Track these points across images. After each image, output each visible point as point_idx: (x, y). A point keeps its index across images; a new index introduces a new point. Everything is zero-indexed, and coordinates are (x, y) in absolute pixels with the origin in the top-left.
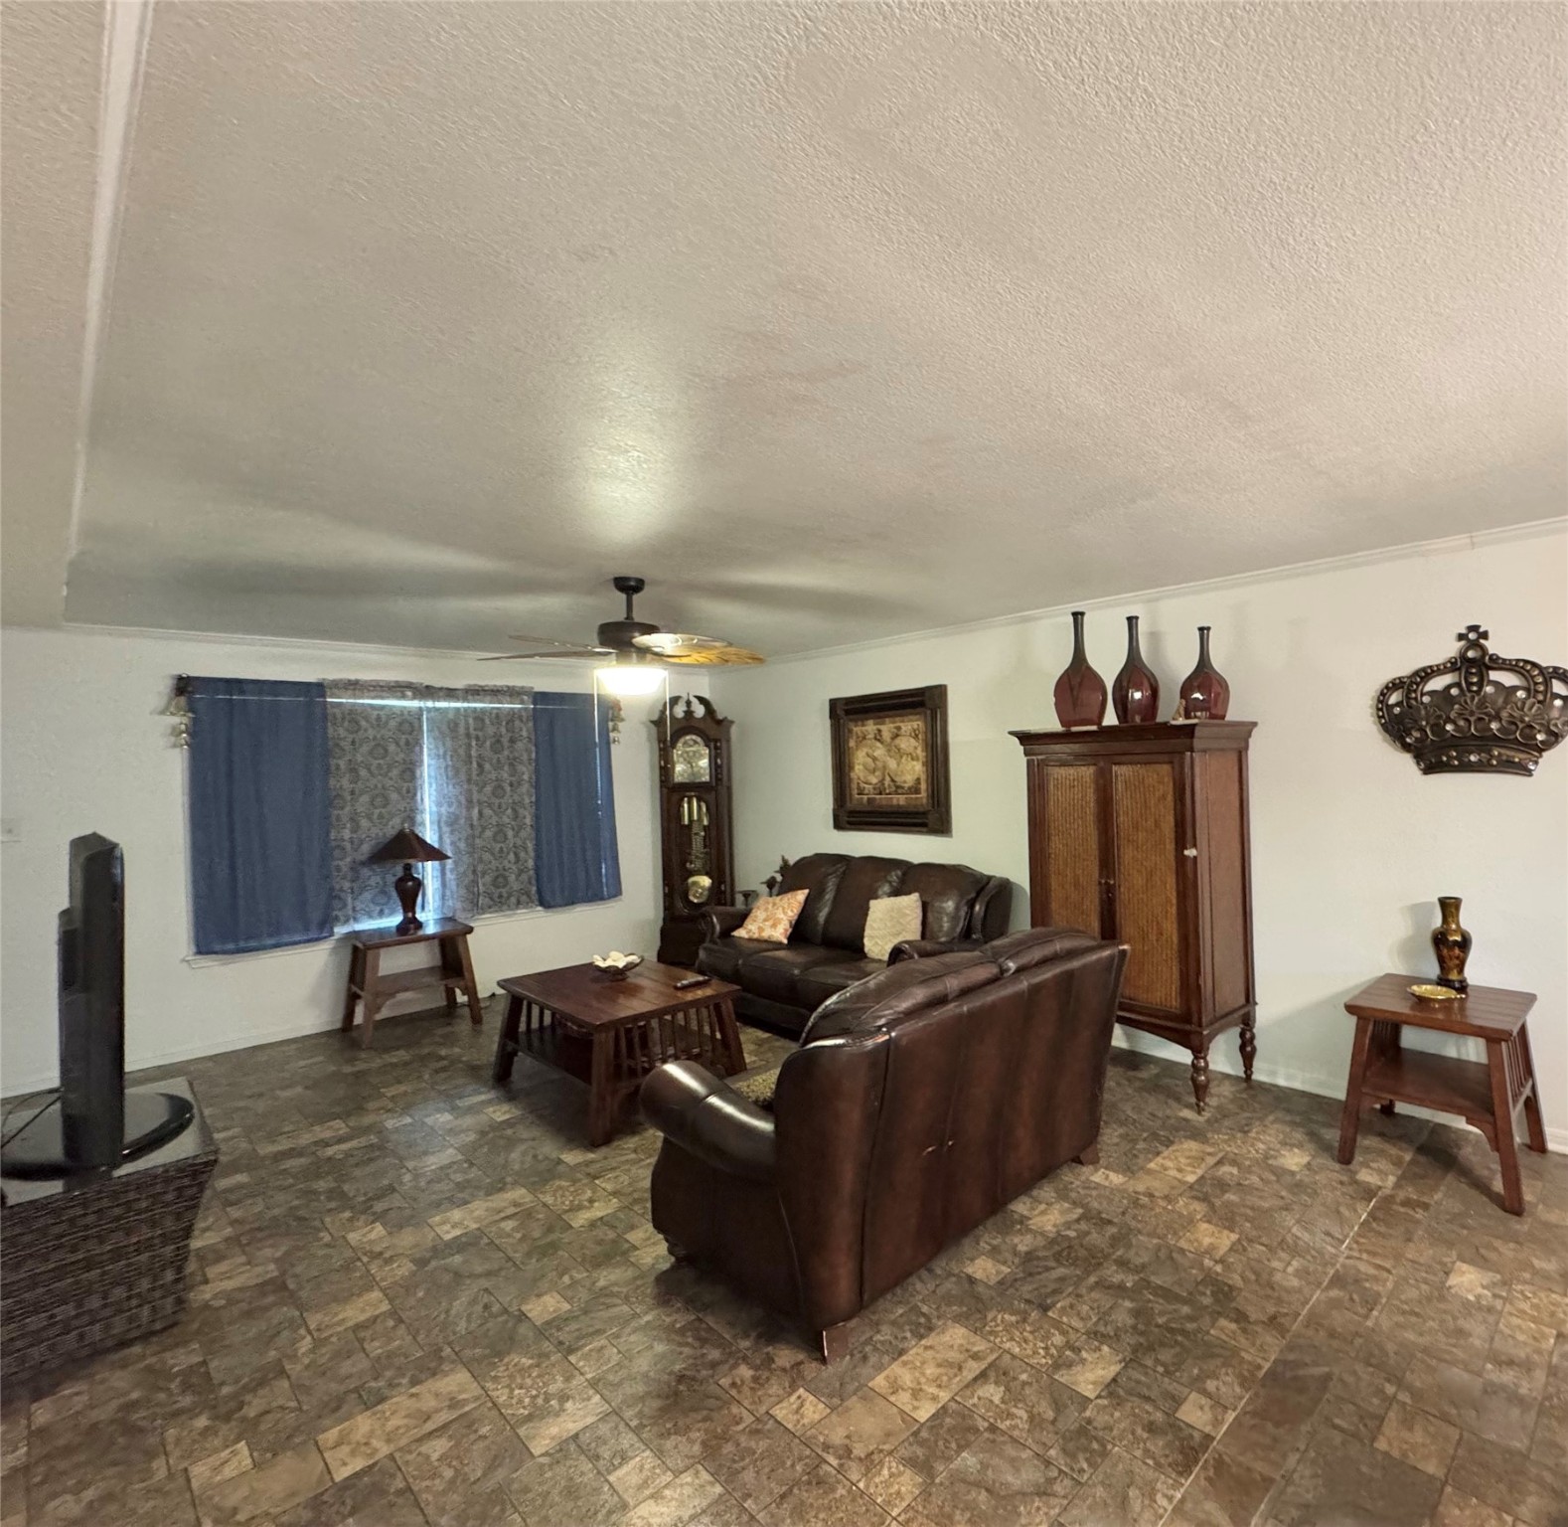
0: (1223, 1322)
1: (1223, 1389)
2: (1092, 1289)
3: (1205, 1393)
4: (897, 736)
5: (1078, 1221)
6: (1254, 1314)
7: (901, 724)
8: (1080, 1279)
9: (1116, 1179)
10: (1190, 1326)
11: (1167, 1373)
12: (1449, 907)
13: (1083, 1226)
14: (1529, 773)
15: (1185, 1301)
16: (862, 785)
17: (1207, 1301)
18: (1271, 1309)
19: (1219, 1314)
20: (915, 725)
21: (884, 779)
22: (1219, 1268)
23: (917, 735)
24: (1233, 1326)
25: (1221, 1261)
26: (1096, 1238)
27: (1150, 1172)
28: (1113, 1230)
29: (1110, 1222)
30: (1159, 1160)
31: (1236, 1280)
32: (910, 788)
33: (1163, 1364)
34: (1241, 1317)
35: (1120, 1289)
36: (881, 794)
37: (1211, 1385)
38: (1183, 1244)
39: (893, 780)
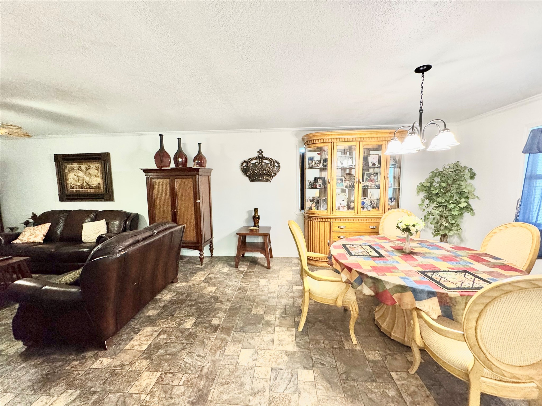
0: (217, 304)
1: (220, 315)
2: (184, 307)
3: (217, 317)
4: (89, 169)
5: (176, 295)
6: (223, 300)
7: (90, 165)
8: (180, 307)
9: (184, 284)
10: (210, 307)
11: (207, 317)
12: (256, 210)
13: (178, 296)
14: (270, 181)
15: (207, 303)
16: (73, 186)
17: (213, 301)
18: (227, 298)
19: (216, 303)
20: (97, 165)
21: (83, 183)
22: (214, 294)
23: (98, 169)
24: (220, 304)
25: (214, 293)
26: (182, 297)
27: (192, 280)
28: (186, 294)
29: (185, 293)
30: (194, 277)
31: (218, 295)
32: (95, 186)
33: (206, 316)
34: (221, 302)
35: (191, 306)
36: (82, 188)
37: (217, 315)
38: (204, 292)
39: (87, 184)
